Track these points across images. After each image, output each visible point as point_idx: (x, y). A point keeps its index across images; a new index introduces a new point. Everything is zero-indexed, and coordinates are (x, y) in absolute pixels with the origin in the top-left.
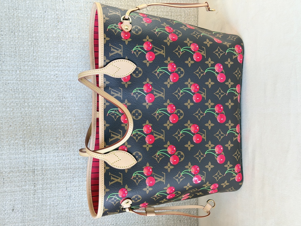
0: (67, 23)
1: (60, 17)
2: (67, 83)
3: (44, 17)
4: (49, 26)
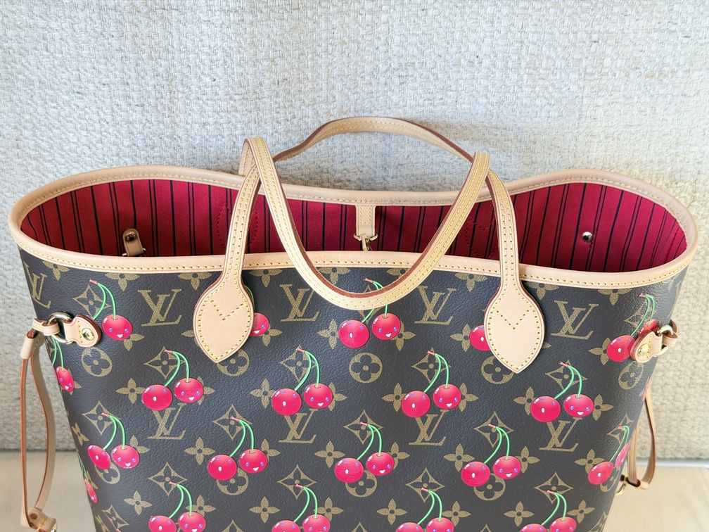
0: (642, 100)
1: (665, 81)
2: (450, 93)
3: (671, 32)
4: (640, 48)
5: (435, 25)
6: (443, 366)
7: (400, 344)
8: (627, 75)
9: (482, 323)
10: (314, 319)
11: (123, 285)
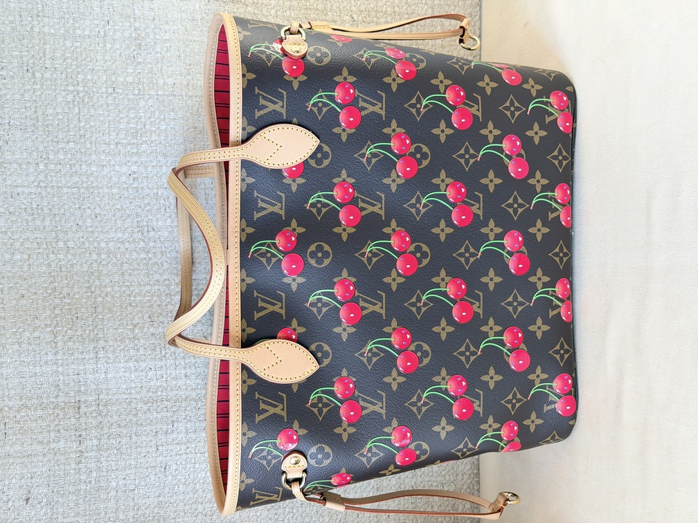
5: (107, 207)
6: (319, 197)
7: (301, 230)
8: (140, 63)
9: (280, 170)
10: (283, 295)
11: (252, 434)
